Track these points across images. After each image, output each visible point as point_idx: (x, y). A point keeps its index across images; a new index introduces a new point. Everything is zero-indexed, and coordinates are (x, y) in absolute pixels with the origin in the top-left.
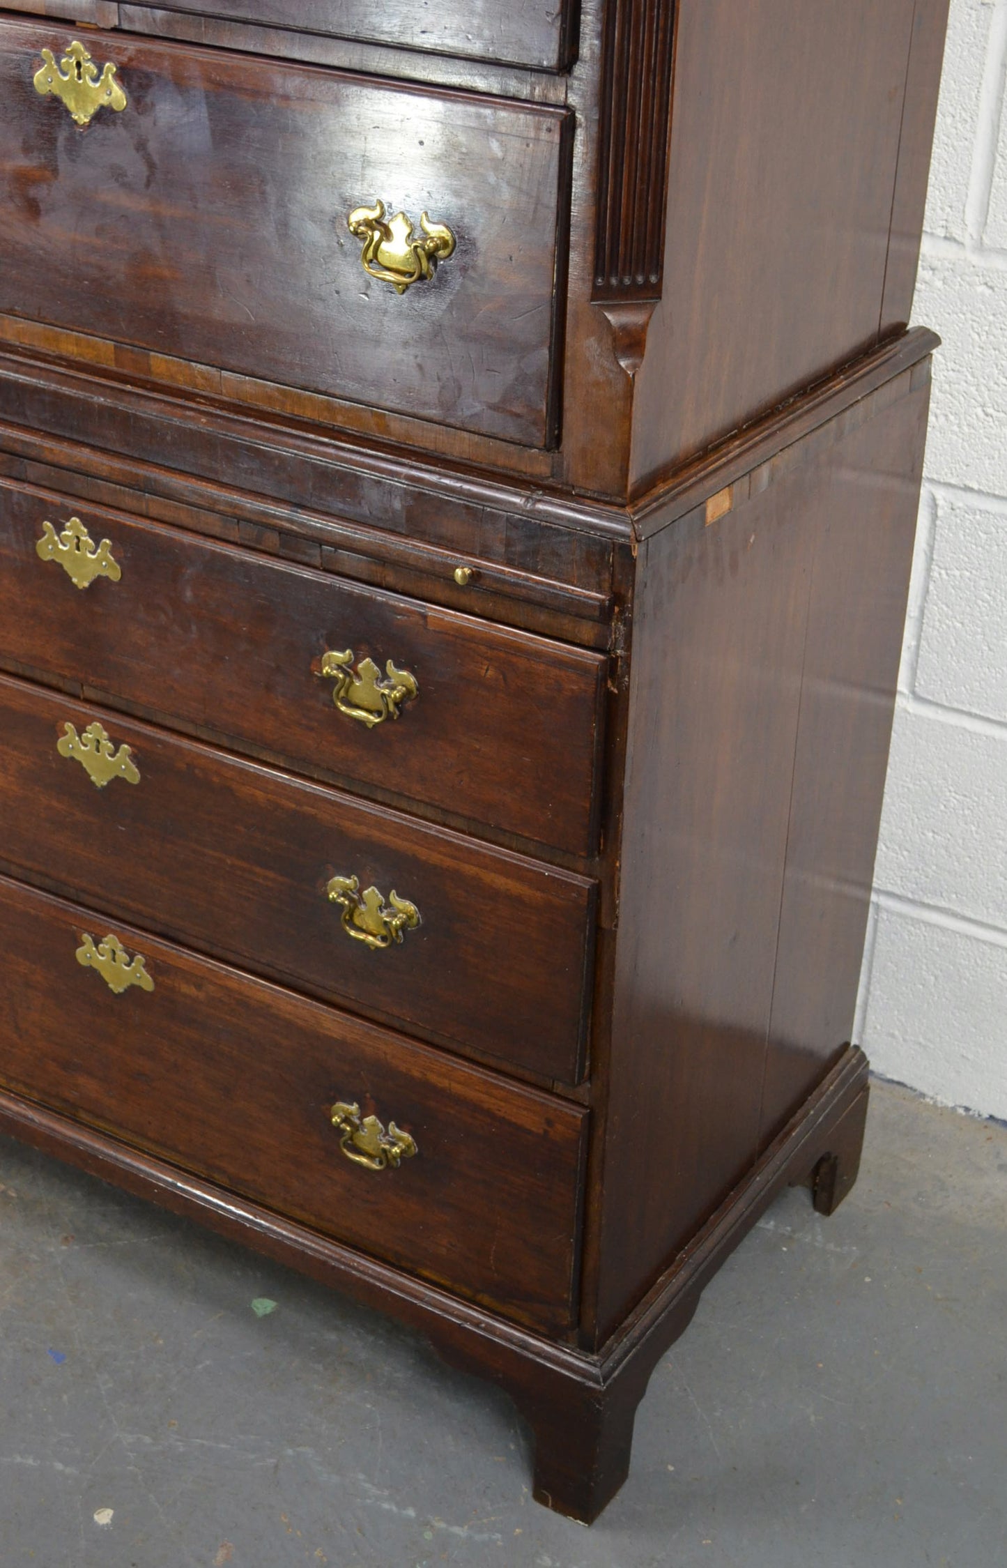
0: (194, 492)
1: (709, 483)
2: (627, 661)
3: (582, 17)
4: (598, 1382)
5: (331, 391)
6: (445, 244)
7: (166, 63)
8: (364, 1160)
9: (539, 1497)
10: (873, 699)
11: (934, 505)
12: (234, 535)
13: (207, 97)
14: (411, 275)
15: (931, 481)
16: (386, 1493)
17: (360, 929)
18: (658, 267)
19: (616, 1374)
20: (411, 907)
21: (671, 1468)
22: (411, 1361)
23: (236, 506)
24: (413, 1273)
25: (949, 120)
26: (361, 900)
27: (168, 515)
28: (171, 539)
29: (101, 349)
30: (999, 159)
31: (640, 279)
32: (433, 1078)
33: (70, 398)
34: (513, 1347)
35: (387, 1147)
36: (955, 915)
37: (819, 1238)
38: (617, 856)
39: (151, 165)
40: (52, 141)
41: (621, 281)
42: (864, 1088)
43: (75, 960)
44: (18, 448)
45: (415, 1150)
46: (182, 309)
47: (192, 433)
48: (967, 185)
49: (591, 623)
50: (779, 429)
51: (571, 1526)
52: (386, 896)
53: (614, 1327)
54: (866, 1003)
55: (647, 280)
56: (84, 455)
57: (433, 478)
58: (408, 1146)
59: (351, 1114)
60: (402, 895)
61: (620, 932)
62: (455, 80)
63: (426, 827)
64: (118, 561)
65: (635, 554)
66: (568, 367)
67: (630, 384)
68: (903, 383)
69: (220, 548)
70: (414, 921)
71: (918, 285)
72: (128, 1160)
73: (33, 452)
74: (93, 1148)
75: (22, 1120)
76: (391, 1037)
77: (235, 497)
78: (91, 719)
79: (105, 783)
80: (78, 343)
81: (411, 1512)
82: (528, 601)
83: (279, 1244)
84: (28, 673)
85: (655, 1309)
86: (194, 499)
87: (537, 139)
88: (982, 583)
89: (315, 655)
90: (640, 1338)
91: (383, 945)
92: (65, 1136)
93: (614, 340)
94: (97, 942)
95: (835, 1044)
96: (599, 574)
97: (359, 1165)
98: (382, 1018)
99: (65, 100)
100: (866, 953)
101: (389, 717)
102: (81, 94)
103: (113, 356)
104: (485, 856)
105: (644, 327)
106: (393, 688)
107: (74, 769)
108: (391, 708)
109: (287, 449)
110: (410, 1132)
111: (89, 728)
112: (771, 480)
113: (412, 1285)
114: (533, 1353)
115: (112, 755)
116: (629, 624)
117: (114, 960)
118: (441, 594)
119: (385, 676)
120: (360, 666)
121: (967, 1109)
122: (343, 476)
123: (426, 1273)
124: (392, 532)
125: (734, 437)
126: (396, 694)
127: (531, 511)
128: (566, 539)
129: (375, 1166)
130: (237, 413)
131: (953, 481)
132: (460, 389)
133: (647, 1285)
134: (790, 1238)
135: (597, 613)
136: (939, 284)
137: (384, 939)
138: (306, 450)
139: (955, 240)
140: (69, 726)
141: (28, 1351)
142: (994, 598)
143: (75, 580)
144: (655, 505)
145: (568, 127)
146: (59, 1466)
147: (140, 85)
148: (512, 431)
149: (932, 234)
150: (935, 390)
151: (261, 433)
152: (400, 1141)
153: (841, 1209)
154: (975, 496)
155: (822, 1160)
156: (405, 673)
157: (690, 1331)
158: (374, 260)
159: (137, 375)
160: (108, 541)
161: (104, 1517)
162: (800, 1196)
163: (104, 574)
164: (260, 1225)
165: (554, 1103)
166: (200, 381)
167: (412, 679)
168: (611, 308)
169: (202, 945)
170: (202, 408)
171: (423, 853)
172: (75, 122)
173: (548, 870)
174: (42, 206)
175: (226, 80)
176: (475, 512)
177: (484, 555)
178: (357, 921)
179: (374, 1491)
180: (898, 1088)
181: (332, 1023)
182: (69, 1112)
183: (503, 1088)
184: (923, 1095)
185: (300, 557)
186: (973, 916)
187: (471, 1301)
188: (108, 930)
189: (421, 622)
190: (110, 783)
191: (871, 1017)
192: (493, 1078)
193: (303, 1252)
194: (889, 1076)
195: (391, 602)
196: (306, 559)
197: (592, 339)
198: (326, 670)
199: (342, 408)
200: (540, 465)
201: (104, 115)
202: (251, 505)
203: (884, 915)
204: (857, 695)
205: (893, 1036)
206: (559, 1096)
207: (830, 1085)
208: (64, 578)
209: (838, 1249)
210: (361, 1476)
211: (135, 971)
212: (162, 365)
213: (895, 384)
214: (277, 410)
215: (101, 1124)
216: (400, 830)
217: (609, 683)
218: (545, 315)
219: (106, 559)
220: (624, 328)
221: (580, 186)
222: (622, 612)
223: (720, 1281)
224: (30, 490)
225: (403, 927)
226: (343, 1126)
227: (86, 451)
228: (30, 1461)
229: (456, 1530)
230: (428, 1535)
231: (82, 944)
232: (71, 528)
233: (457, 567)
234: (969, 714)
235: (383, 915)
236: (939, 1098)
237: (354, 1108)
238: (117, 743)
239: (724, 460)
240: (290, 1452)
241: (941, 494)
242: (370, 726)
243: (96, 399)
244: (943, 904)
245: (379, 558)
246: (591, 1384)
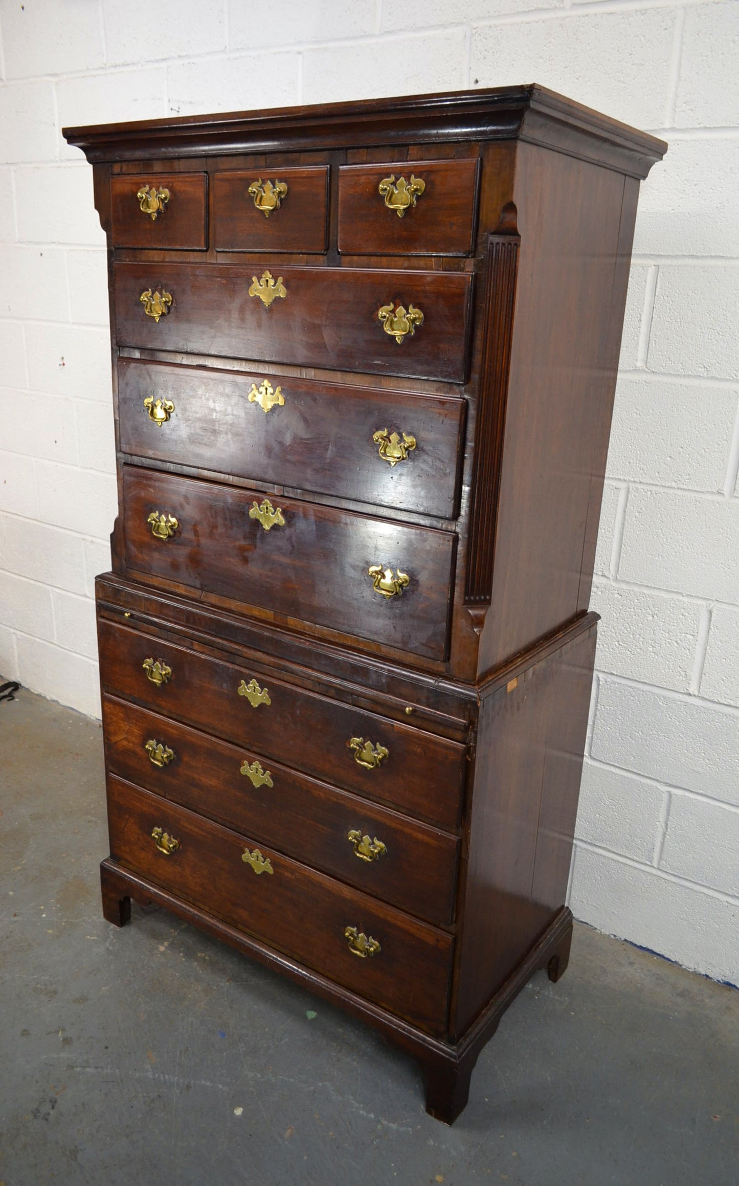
0: (302, 672)
1: (508, 676)
2: (475, 747)
3: (462, 500)
4: (456, 1059)
5: (359, 635)
6: (406, 581)
7: (301, 509)
8: (358, 953)
9: (428, 1111)
10: (574, 758)
11: (598, 680)
12: (318, 689)
13: (316, 522)
14: (392, 592)
15: (597, 670)
16: (362, 1106)
17: (361, 853)
18: (490, 594)
19: (464, 1055)
20: (382, 845)
21: (487, 1100)
22: (374, 1043)
23: (319, 678)
24: (377, 1004)
25: (603, 531)
26: (362, 841)
27: (292, 680)
28: (292, 690)
29: (268, 614)
30: (623, 546)
31: (482, 597)
32: (389, 918)
33: (256, 633)
34: (419, 1041)
35: (368, 947)
36: (609, 851)
37: (551, 993)
38: (469, 828)
39: (293, 546)
40: (255, 535)
41: (475, 598)
42: (571, 926)
43: (241, 859)
44: (233, 651)
45: (380, 949)
46: (302, 601)
47: (303, 649)
48: (610, 556)
49: (460, 732)
50: (537, 654)
51: (442, 1126)
52: (372, 839)
53: (463, 1034)
54: (571, 887)
55: (485, 598)
56: (259, 655)
57: (398, 671)
58: (377, 948)
59: (354, 932)
60: (379, 840)
61: (470, 861)
62: (412, 520)
63: (391, 811)
64: (270, 697)
65: (479, 705)
66: (453, 630)
67: (478, 637)
68: (586, 633)
69: (312, 694)
70: (384, 850)
71: (592, 594)
72: (258, 947)
73: (239, 653)
74: (243, 941)
75: (214, 927)
76: (373, 900)
77: (319, 675)
78: (255, 760)
79: (258, 786)
80: (259, 611)
81: (372, 1116)
82: (435, 722)
83: (319, 988)
84: (231, 740)
85: (481, 1025)
86: (302, 674)
87: (443, 544)
88: (619, 712)
89: (348, 739)
90: (474, 1038)
91: (370, 860)
92: (231, 934)
93: (472, 620)
94: (251, 852)
95: (559, 906)
96: (464, 712)
97: (356, 955)
98: (368, 891)
99: (261, 520)
100: (571, 866)
101: (377, 765)
102: (268, 519)
103: (273, 617)
104: (414, 825)
105: (484, 616)
106: (379, 754)
107: (247, 780)
108: (378, 762)
109: (342, 656)
110: (378, 941)
111: (254, 763)
112: (534, 674)
113: (376, 1009)
114: (428, 1044)
115: (262, 775)
116: (476, 733)
117: (258, 860)
118: (400, 717)
119: (376, 749)
120: (366, 744)
121: (615, 936)
122: (362, 668)
123: (383, 1005)
124: (381, 691)
125: (519, 657)
126: (380, 757)
127: (437, 686)
128: (451, 697)
129: (363, 956)
130: (320, 641)
131: (606, 671)
132: (410, 637)
133: (477, 1015)
134: (539, 992)
135: (463, 728)
136: (600, 593)
137: (371, 858)
138: (347, 657)
139: (606, 576)
140: (246, 762)
141: (210, 1031)
142: (624, 719)
143: (252, 704)
144: (487, 685)
145: (456, 540)
146: (221, 1086)
147: (290, 517)
148: (430, 654)
149: (597, 574)
150: (599, 635)
151: (330, 650)
152: (374, 945)
153: (561, 980)
154: (615, 677)
155: (553, 958)
156: (383, 748)
157: (496, 1035)
158: (378, 587)
159: (283, 625)
160: (266, 689)
161: (239, 1112)
162: (543, 973)
163: (264, 702)
164: (312, 979)
165: (440, 932)
166: (307, 628)
167: (387, 751)
168: (471, 608)
169: (294, 856)
170: (307, 639)
171: (388, 822)
172: (264, 529)
173: (440, 832)
174: (249, 559)
175: (323, 516)
176: (416, 686)
177: (418, 702)
178: (360, 849)
179: (357, 1105)
180: (585, 925)
181: (347, 892)
182: (233, 924)
183: (418, 924)
184: (596, 929)
185: (343, 699)
186: (616, 852)
187: (402, 1018)
188: (255, 848)
189: (392, 728)
190: (261, 786)
191: (573, 893)
192: (414, 920)
193: (330, 992)
194: (581, 920)
195: (379, 719)
196: (346, 700)
197: (463, 620)
198: (352, 745)
199: (362, 641)
200: (440, 667)
201: (275, 527)
202: (325, 677)
203: (579, 849)
204: (567, 756)
205: (583, 902)
206: (441, 929)
207: (556, 925)
208: (248, 703)
209: (559, 999)
210: (351, 1097)
211: (266, 865)
212: (292, 621)
213: (583, 634)
214: (337, 640)
215: (247, 930)
216: (380, 813)
217: (467, 757)
218: (445, 609)
219: (265, 696)
220: (476, 616)
221: (460, 562)
222: (473, 728)
223: (509, 1012)
224: (237, 667)
225: (379, 853)
226: (350, 937)
227: (260, 653)
228: (208, 1084)
229: (391, 1125)
230: (379, 1127)
231: (245, 853)
232: (252, 683)
233: (406, 707)
234: (614, 766)
235: (371, 847)
236: (603, 930)
237: (355, 929)
238: (265, 770)
239: (514, 666)
240: (320, 1084)
241: (601, 676)
242: (369, 769)
243: (265, 633)
244: (604, 845)
245: (375, 701)
246: (453, 1060)
